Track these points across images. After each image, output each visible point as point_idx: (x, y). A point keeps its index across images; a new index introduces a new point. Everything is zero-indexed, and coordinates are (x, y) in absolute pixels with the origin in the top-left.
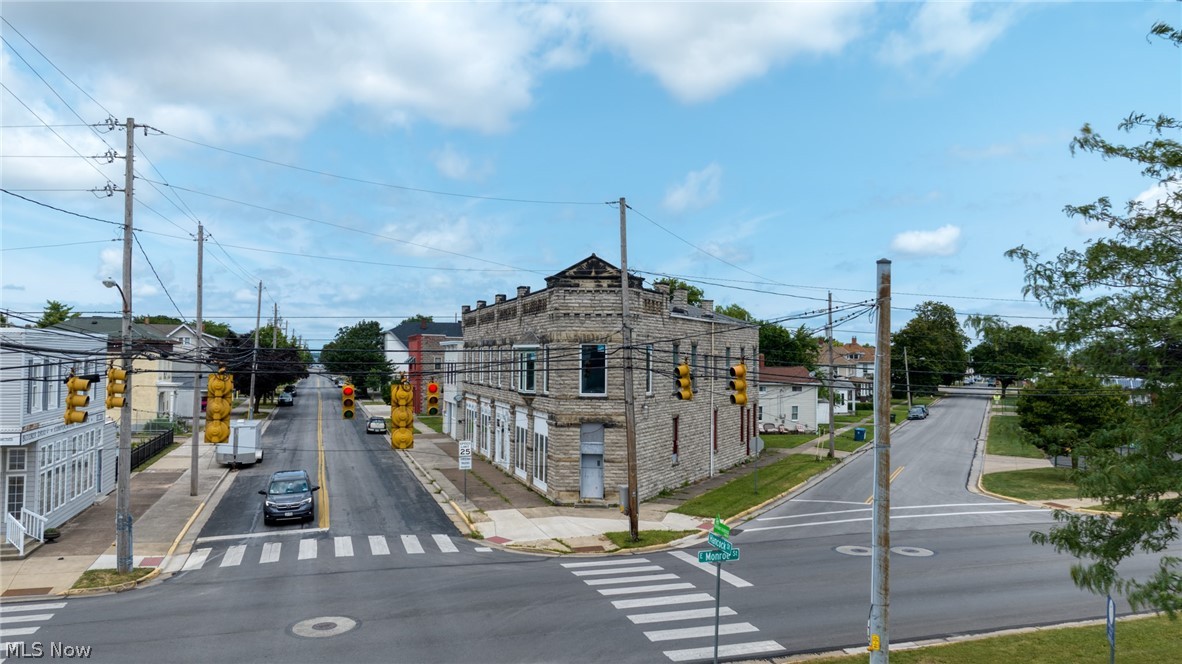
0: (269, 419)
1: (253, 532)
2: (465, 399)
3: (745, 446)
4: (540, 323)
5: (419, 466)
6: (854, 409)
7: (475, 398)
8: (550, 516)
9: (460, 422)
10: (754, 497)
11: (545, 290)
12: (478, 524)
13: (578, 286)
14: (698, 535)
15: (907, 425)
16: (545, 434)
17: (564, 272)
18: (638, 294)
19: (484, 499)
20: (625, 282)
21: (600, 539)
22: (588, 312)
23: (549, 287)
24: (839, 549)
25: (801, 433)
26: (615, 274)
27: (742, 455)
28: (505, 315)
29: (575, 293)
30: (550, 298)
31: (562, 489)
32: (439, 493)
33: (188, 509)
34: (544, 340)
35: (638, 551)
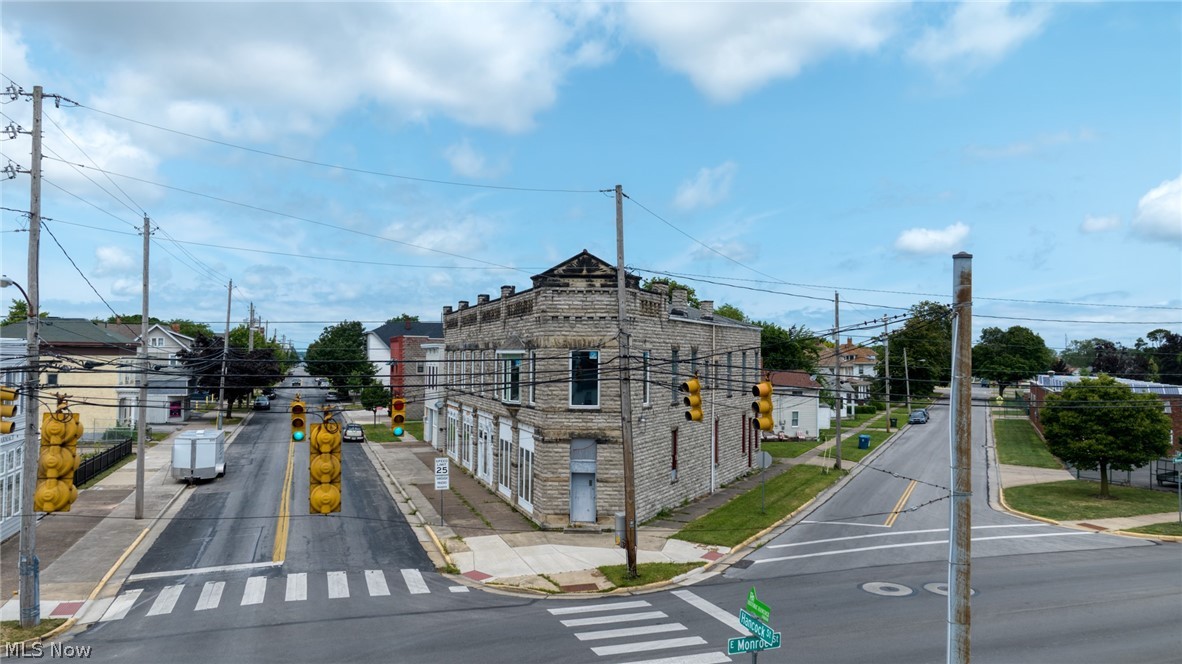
0: (243, 424)
1: (196, 567)
2: (446, 406)
3: (747, 458)
4: (526, 327)
5: (395, 480)
6: (853, 413)
7: (457, 405)
8: (536, 544)
9: (441, 430)
10: (761, 518)
11: (531, 290)
12: (455, 556)
13: (567, 285)
14: (703, 568)
15: (910, 431)
16: (532, 449)
17: (552, 270)
18: (634, 294)
19: (463, 522)
20: (621, 282)
21: (593, 575)
22: (580, 315)
23: (535, 288)
24: (866, 587)
25: (802, 440)
26: (609, 272)
27: (743, 467)
28: (488, 317)
29: (564, 294)
30: (536, 299)
31: (549, 512)
32: (414, 514)
33: (128, 536)
34: (530, 345)
35: (636, 590)
